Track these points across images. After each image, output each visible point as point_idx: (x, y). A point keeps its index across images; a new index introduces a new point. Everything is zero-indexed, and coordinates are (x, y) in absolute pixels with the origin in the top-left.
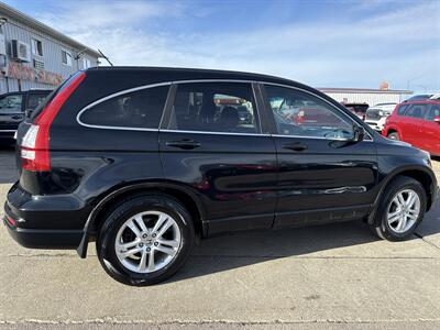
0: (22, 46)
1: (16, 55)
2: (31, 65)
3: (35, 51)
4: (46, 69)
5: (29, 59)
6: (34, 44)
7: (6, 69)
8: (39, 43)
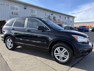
3: (59, 18)
5: (57, 19)
8: (60, 16)
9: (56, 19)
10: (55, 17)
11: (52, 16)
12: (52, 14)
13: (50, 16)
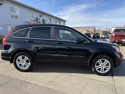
3: (49, 21)
6: (49, 19)
9: (46, 22)
10: (45, 19)
11: (41, 18)
12: (40, 16)
13: (39, 17)
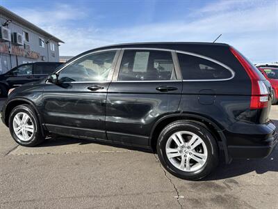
0: (19, 36)
1: (16, 41)
2: (23, 48)
4: (31, 49)
6: (24, 34)
7: (10, 50)
